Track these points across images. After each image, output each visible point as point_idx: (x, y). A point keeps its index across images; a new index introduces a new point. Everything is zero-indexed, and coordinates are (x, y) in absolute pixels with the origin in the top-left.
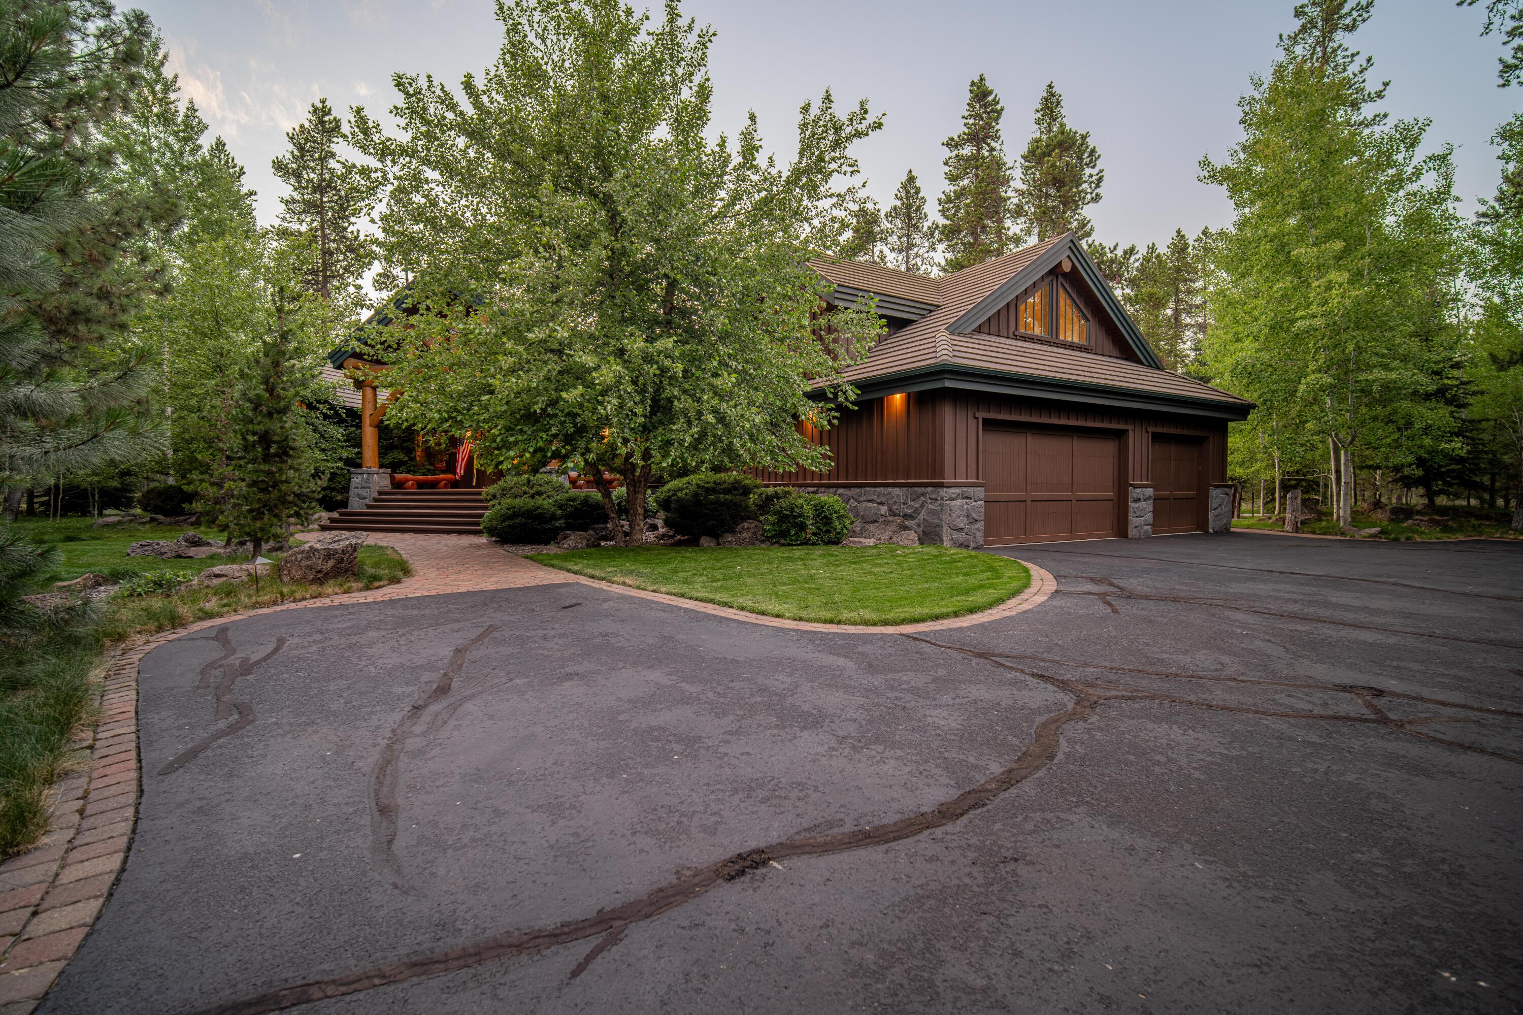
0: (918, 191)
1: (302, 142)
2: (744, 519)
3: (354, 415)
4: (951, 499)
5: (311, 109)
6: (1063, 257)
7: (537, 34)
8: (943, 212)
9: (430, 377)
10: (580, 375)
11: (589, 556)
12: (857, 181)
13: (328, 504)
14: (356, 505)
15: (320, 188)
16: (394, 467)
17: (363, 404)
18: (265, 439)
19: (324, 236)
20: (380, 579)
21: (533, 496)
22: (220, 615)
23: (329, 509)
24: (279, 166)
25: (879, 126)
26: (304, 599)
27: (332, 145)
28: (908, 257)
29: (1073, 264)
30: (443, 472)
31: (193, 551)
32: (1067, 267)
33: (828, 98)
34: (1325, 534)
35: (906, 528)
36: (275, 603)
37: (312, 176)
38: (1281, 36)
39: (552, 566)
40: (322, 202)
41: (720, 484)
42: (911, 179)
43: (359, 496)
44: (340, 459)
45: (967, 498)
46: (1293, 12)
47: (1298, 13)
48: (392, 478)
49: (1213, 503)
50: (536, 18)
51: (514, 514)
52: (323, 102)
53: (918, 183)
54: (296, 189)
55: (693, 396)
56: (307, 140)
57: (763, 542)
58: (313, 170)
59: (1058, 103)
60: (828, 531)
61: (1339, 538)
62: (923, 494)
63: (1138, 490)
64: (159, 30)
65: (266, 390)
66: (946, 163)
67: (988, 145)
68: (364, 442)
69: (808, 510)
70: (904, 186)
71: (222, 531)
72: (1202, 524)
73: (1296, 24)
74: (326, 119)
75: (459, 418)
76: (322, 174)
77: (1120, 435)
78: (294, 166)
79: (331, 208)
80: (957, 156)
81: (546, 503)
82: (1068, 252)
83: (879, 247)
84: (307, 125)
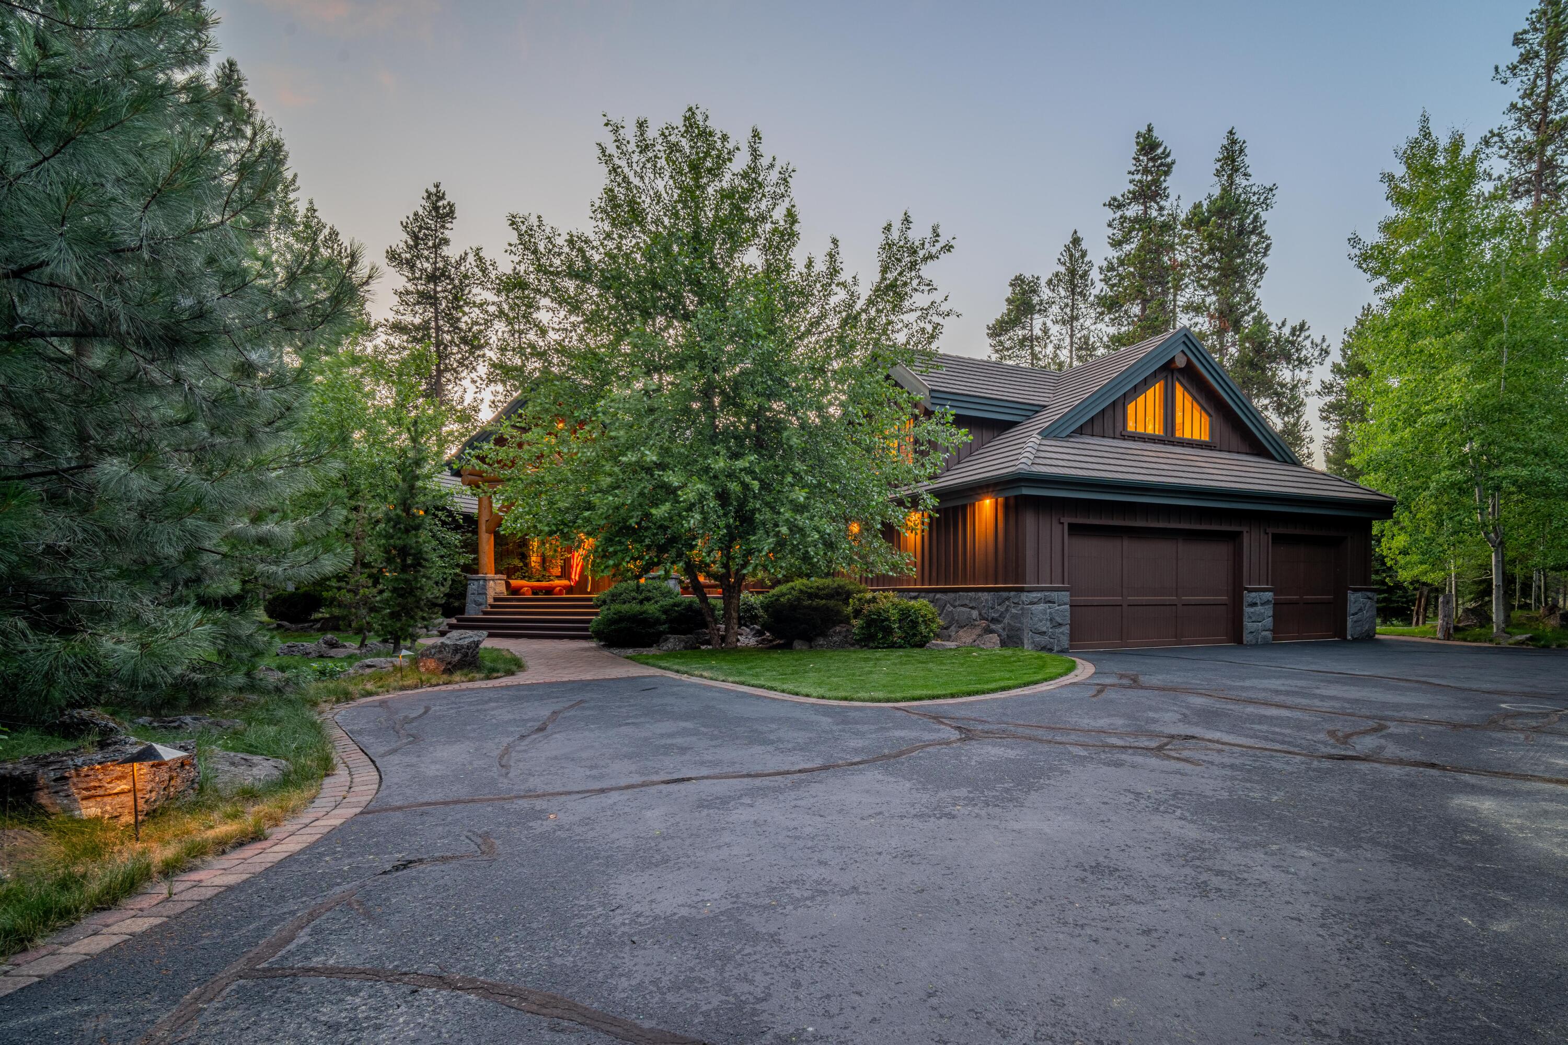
0: (1084, 254)
1: (416, 230)
2: (835, 624)
3: (470, 521)
4: (1032, 603)
5: (425, 195)
6: (1177, 353)
7: (636, 172)
8: (1106, 280)
9: (541, 492)
10: (671, 492)
11: (683, 656)
12: (937, 296)
13: (448, 612)
14: (472, 611)
15: (433, 278)
16: (510, 572)
17: (480, 509)
18: (404, 551)
19: (438, 328)
20: (498, 671)
21: (641, 602)
22: (377, 694)
23: (447, 614)
24: (393, 256)
25: (948, 248)
26: (438, 685)
27: (446, 232)
28: (1072, 331)
29: (1189, 360)
30: (558, 577)
31: (333, 652)
32: (1181, 362)
33: (907, 220)
34: (1475, 641)
35: (992, 631)
36: (416, 687)
37: (426, 265)
38: (1497, 68)
39: (647, 664)
40: (436, 292)
41: (823, 589)
42: (1076, 241)
43: (475, 602)
44: (458, 565)
45: (1050, 602)
46: (1512, 38)
47: (1518, 40)
48: (508, 585)
49: (1352, 608)
50: (635, 158)
51: (621, 618)
52: (437, 186)
53: (1084, 245)
54: (410, 280)
55: (773, 509)
56: (421, 228)
57: (853, 645)
58: (427, 259)
59: (1241, 151)
60: (915, 635)
61: (1487, 645)
62: (1008, 599)
63: (1253, 594)
64: (281, 130)
65: (404, 511)
66: (1110, 225)
67: (1158, 203)
68: (480, 548)
69: (894, 615)
70: (1068, 249)
71: (357, 634)
72: (1340, 632)
73: (1514, 54)
74: (440, 204)
75: (566, 530)
76: (435, 263)
77: (1234, 538)
78: (408, 256)
79: (446, 298)
80: (1121, 217)
81: (651, 608)
82: (1182, 347)
83: (1038, 321)
84: (421, 212)
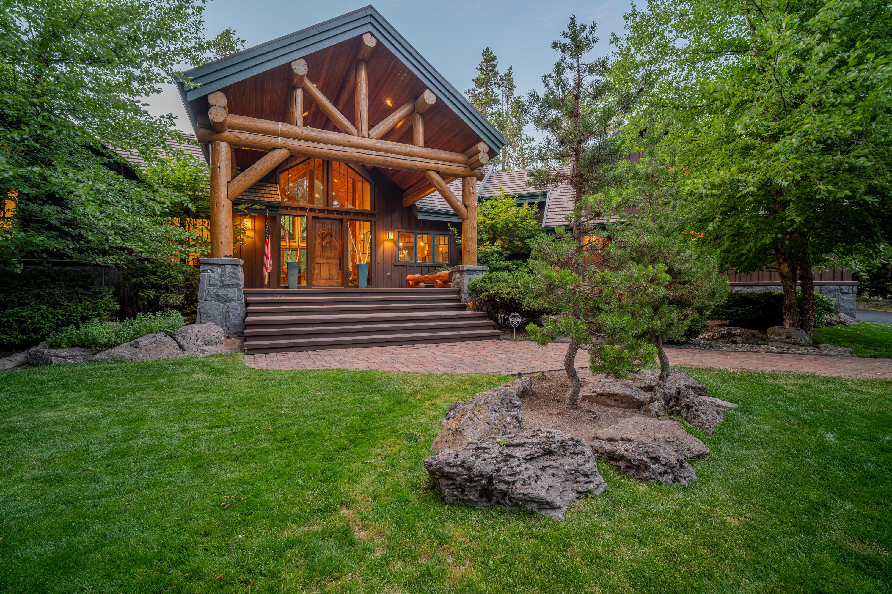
43: (218, 298)
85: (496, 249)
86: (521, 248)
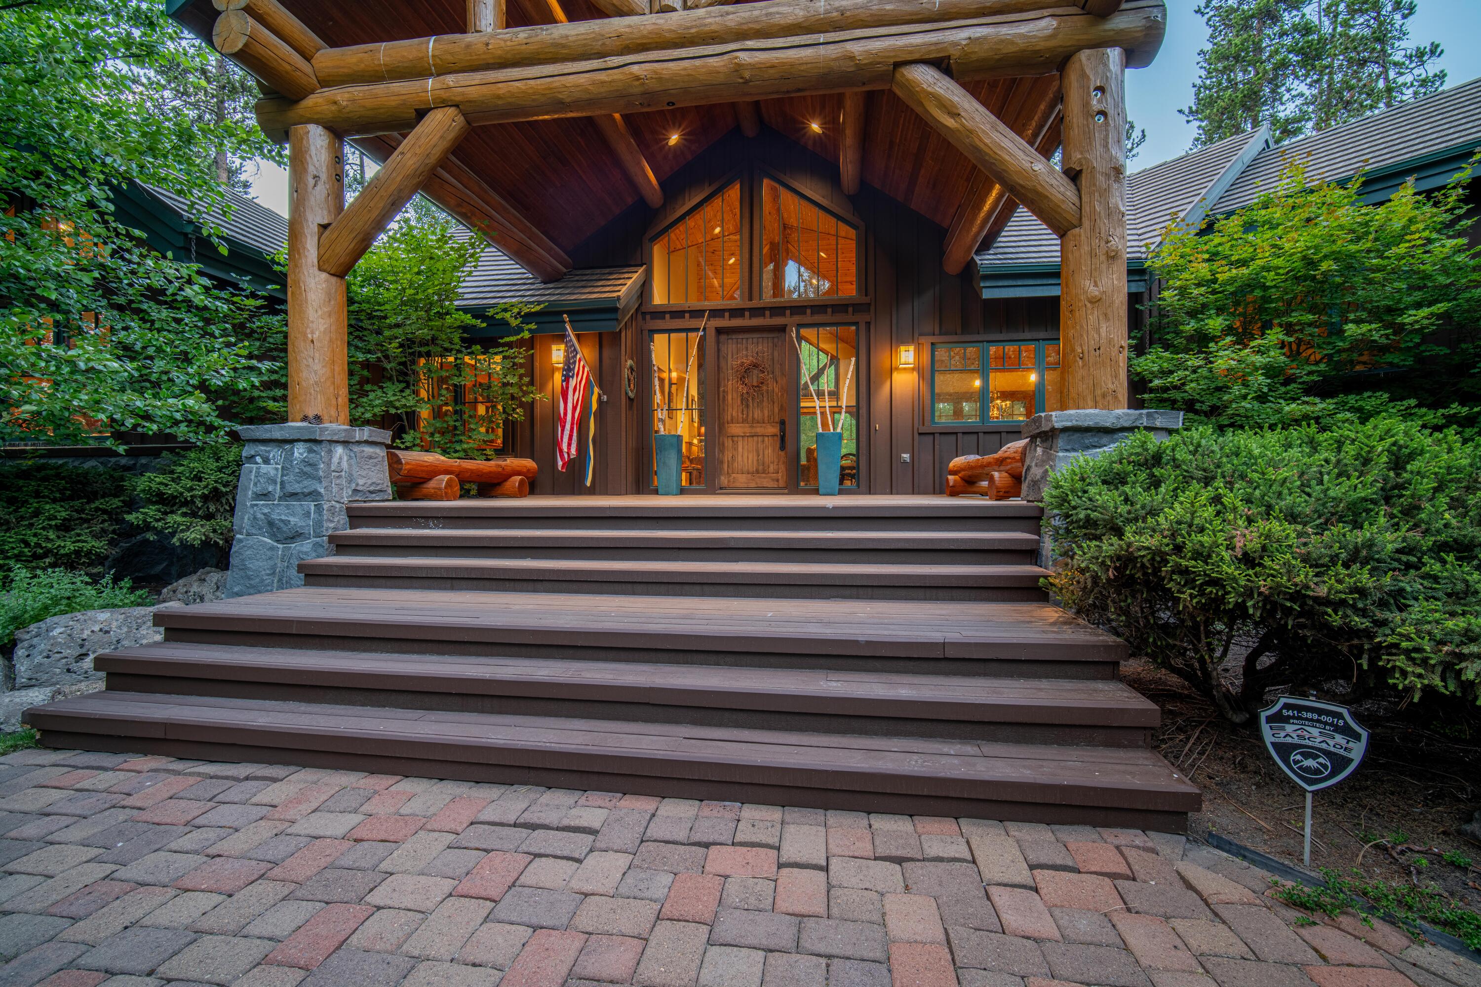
43: (273, 528)
48: (394, 463)
85: (1259, 359)
86: (1383, 349)
